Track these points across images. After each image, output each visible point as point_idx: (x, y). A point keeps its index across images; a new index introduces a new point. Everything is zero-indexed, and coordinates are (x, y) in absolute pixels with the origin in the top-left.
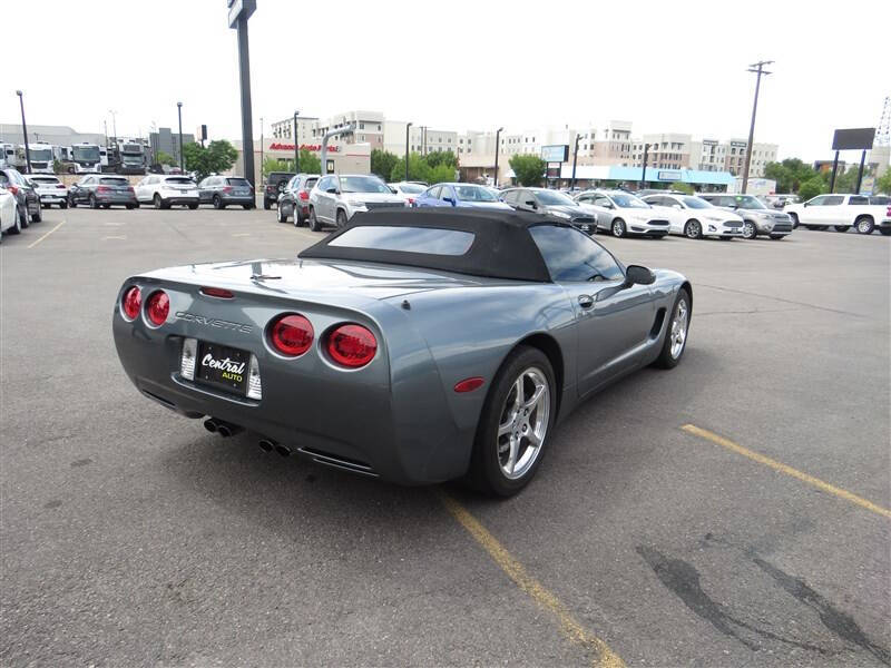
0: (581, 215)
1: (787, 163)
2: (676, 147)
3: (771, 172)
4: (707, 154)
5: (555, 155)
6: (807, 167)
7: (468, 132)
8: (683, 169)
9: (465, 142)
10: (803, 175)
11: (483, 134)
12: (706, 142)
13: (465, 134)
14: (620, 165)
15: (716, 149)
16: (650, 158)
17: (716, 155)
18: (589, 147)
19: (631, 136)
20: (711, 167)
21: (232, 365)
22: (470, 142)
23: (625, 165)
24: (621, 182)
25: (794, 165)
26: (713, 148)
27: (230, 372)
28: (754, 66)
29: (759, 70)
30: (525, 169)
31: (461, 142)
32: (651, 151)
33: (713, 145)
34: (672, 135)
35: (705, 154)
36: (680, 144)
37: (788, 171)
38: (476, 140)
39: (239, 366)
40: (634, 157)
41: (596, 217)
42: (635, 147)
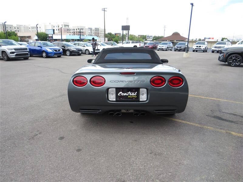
0: (79, 49)
1: (108, 33)
2: (82, 30)
3: (106, 36)
4: (90, 31)
5: (50, 32)
6: (113, 35)
7: (17, 25)
8: (85, 36)
9: (16, 28)
10: (112, 36)
11: (22, 25)
12: (89, 28)
13: (16, 26)
14: (69, 35)
15: (92, 30)
16: (75, 33)
17: (92, 32)
18: (58, 30)
19: (69, 26)
20: (91, 35)
21: (132, 93)
22: (18, 28)
23: (70, 35)
24: (70, 40)
25: (110, 34)
26: (91, 30)
27: (131, 96)
28: (103, 9)
29: (104, 10)
30: (41, 37)
31: (15, 28)
32: (75, 31)
33: (91, 29)
34: (80, 26)
35: (89, 31)
36: (83, 29)
37: (109, 35)
38: (20, 27)
39: (134, 93)
40: (71, 32)
41: (82, 49)
42: (71, 30)
